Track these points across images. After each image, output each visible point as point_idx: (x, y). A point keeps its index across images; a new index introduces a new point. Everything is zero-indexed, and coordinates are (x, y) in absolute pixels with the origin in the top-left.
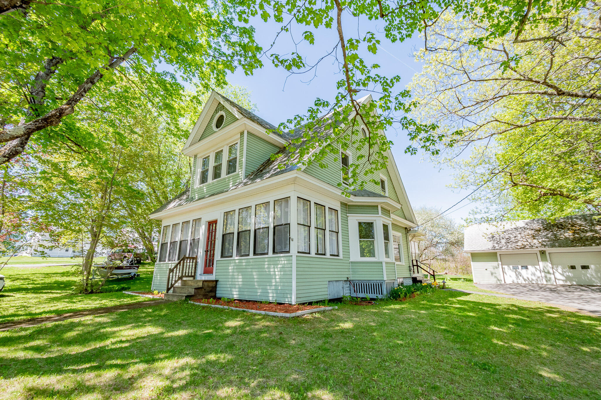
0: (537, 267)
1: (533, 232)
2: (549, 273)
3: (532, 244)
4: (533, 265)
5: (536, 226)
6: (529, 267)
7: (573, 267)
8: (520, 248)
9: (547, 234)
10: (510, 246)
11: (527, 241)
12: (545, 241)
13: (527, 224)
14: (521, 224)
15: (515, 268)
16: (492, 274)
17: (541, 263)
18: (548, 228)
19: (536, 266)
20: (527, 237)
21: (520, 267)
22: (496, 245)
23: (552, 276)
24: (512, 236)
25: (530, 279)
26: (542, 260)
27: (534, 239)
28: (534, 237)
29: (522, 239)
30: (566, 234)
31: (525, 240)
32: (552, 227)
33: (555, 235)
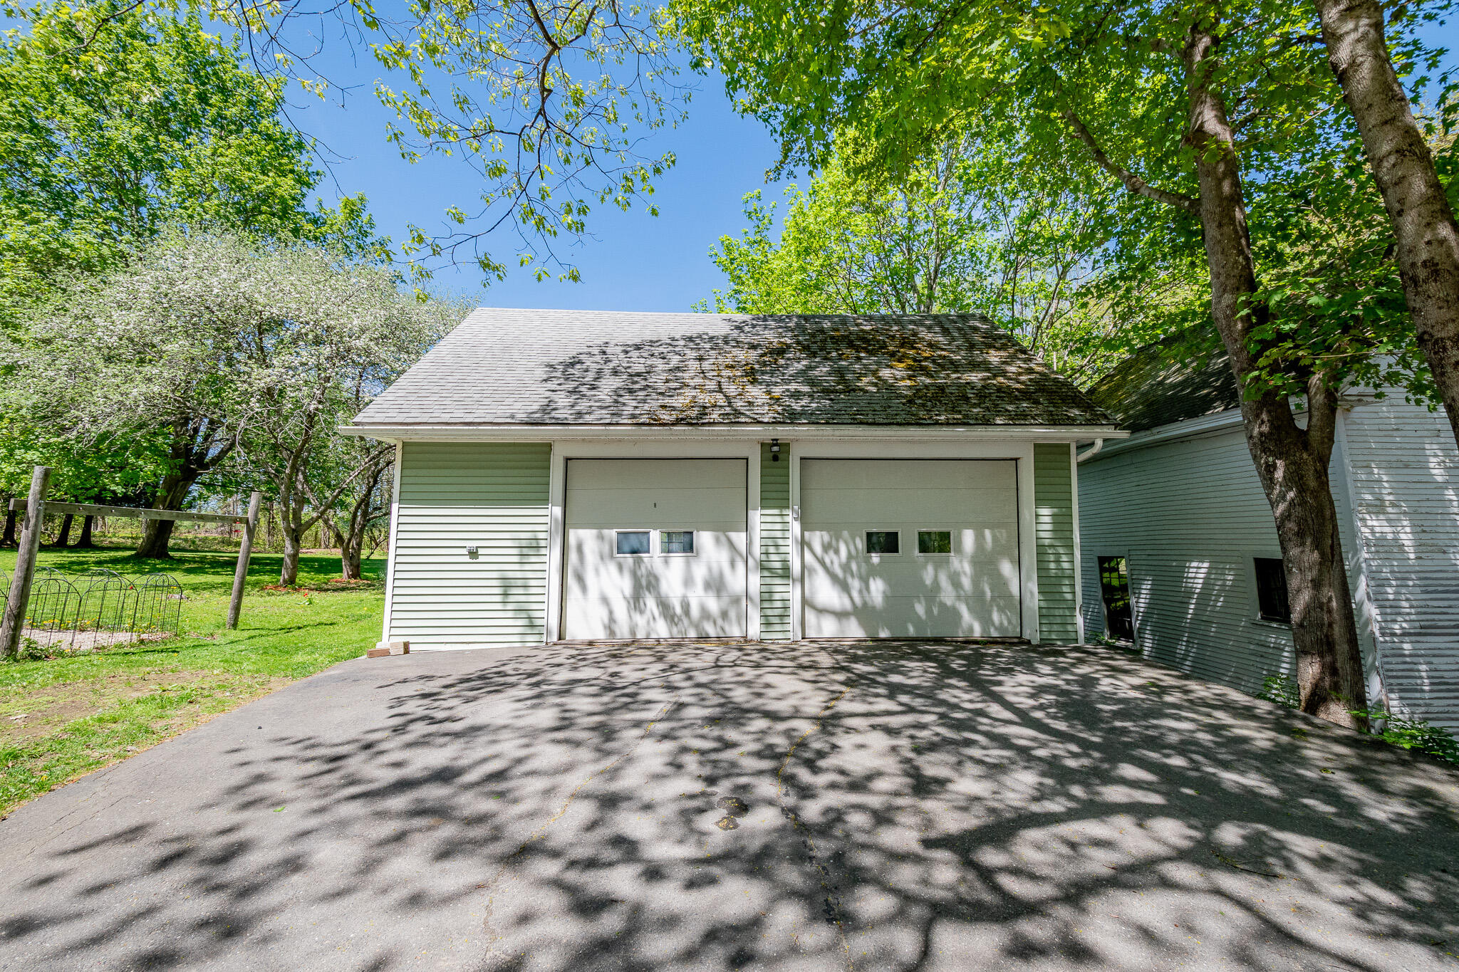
0: (739, 538)
1: (753, 355)
2: (786, 573)
3: (739, 404)
4: (722, 527)
5: (770, 336)
6: (705, 539)
7: (886, 543)
8: (678, 422)
9: (809, 368)
10: (628, 410)
11: (720, 390)
12: (796, 395)
13: (737, 328)
14: (716, 324)
15: (633, 547)
16: (507, 587)
17: (756, 516)
18: (814, 347)
19: (733, 535)
20: (726, 373)
21: (655, 537)
22: (562, 400)
23: (795, 594)
24: (660, 365)
25: (695, 612)
26: (766, 503)
27: (754, 382)
28: (752, 375)
29: (698, 381)
30: (885, 373)
31: (712, 385)
32: (830, 345)
33: (840, 373)
